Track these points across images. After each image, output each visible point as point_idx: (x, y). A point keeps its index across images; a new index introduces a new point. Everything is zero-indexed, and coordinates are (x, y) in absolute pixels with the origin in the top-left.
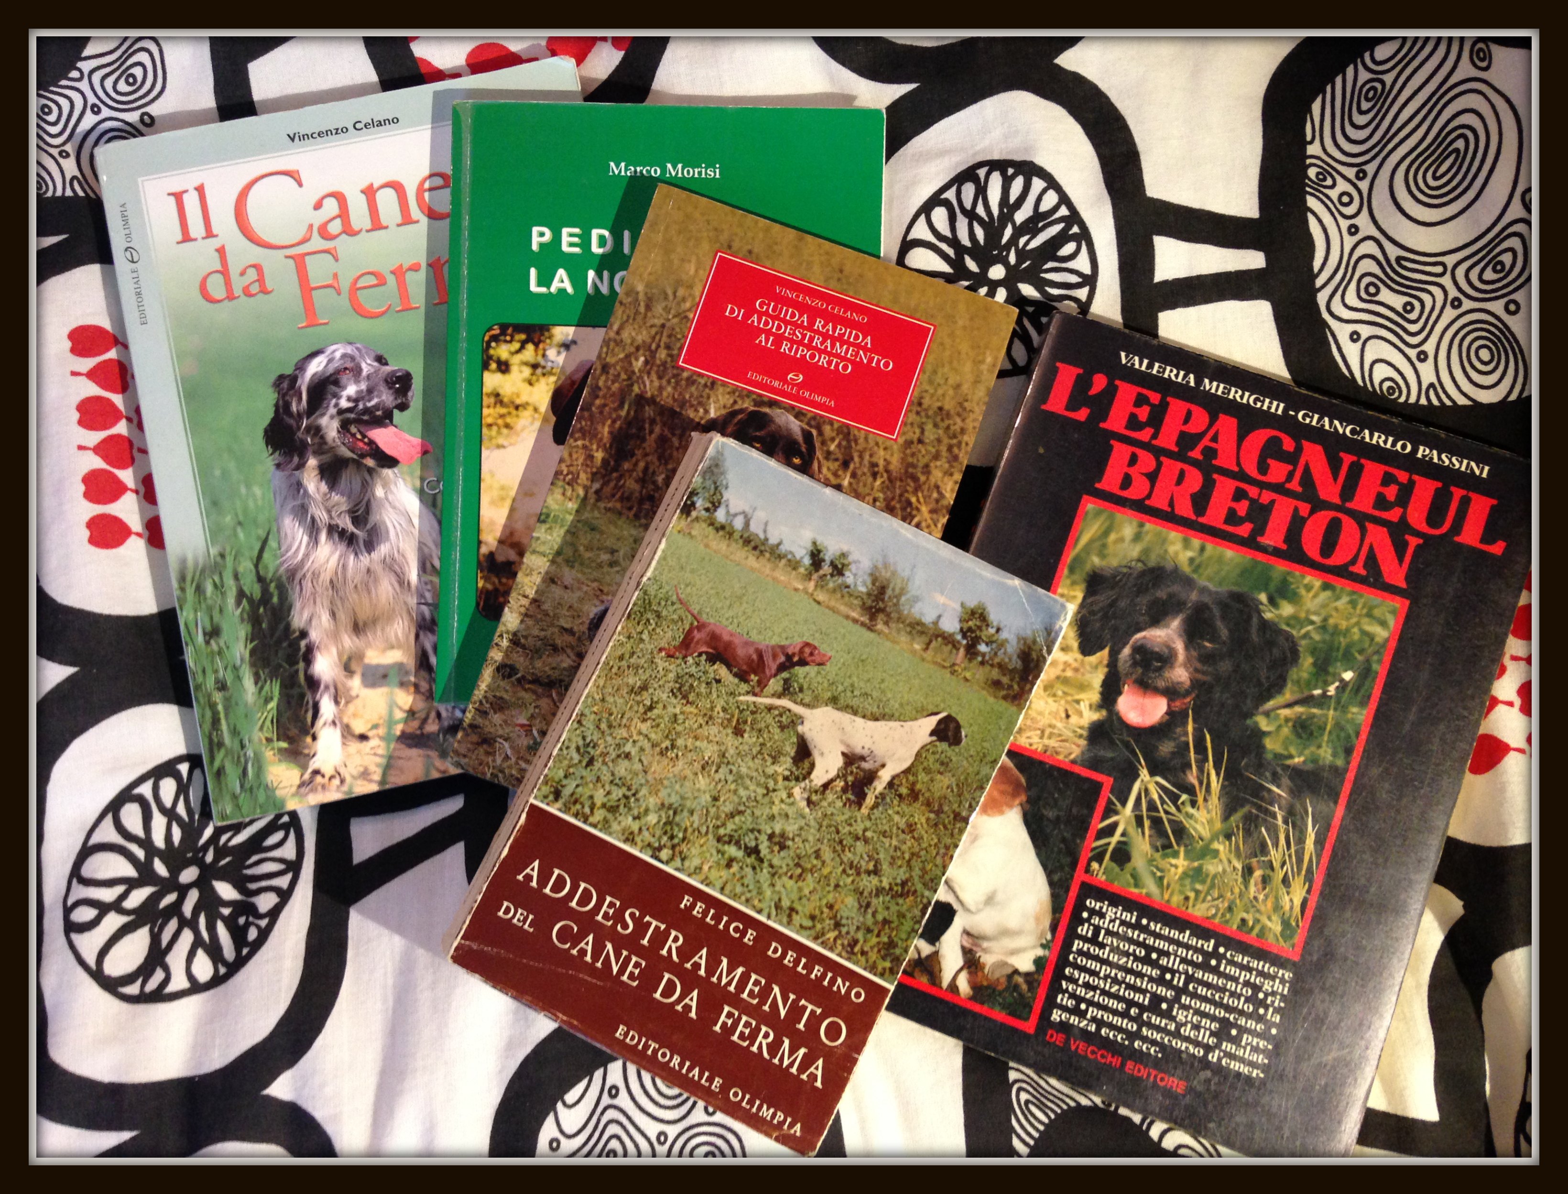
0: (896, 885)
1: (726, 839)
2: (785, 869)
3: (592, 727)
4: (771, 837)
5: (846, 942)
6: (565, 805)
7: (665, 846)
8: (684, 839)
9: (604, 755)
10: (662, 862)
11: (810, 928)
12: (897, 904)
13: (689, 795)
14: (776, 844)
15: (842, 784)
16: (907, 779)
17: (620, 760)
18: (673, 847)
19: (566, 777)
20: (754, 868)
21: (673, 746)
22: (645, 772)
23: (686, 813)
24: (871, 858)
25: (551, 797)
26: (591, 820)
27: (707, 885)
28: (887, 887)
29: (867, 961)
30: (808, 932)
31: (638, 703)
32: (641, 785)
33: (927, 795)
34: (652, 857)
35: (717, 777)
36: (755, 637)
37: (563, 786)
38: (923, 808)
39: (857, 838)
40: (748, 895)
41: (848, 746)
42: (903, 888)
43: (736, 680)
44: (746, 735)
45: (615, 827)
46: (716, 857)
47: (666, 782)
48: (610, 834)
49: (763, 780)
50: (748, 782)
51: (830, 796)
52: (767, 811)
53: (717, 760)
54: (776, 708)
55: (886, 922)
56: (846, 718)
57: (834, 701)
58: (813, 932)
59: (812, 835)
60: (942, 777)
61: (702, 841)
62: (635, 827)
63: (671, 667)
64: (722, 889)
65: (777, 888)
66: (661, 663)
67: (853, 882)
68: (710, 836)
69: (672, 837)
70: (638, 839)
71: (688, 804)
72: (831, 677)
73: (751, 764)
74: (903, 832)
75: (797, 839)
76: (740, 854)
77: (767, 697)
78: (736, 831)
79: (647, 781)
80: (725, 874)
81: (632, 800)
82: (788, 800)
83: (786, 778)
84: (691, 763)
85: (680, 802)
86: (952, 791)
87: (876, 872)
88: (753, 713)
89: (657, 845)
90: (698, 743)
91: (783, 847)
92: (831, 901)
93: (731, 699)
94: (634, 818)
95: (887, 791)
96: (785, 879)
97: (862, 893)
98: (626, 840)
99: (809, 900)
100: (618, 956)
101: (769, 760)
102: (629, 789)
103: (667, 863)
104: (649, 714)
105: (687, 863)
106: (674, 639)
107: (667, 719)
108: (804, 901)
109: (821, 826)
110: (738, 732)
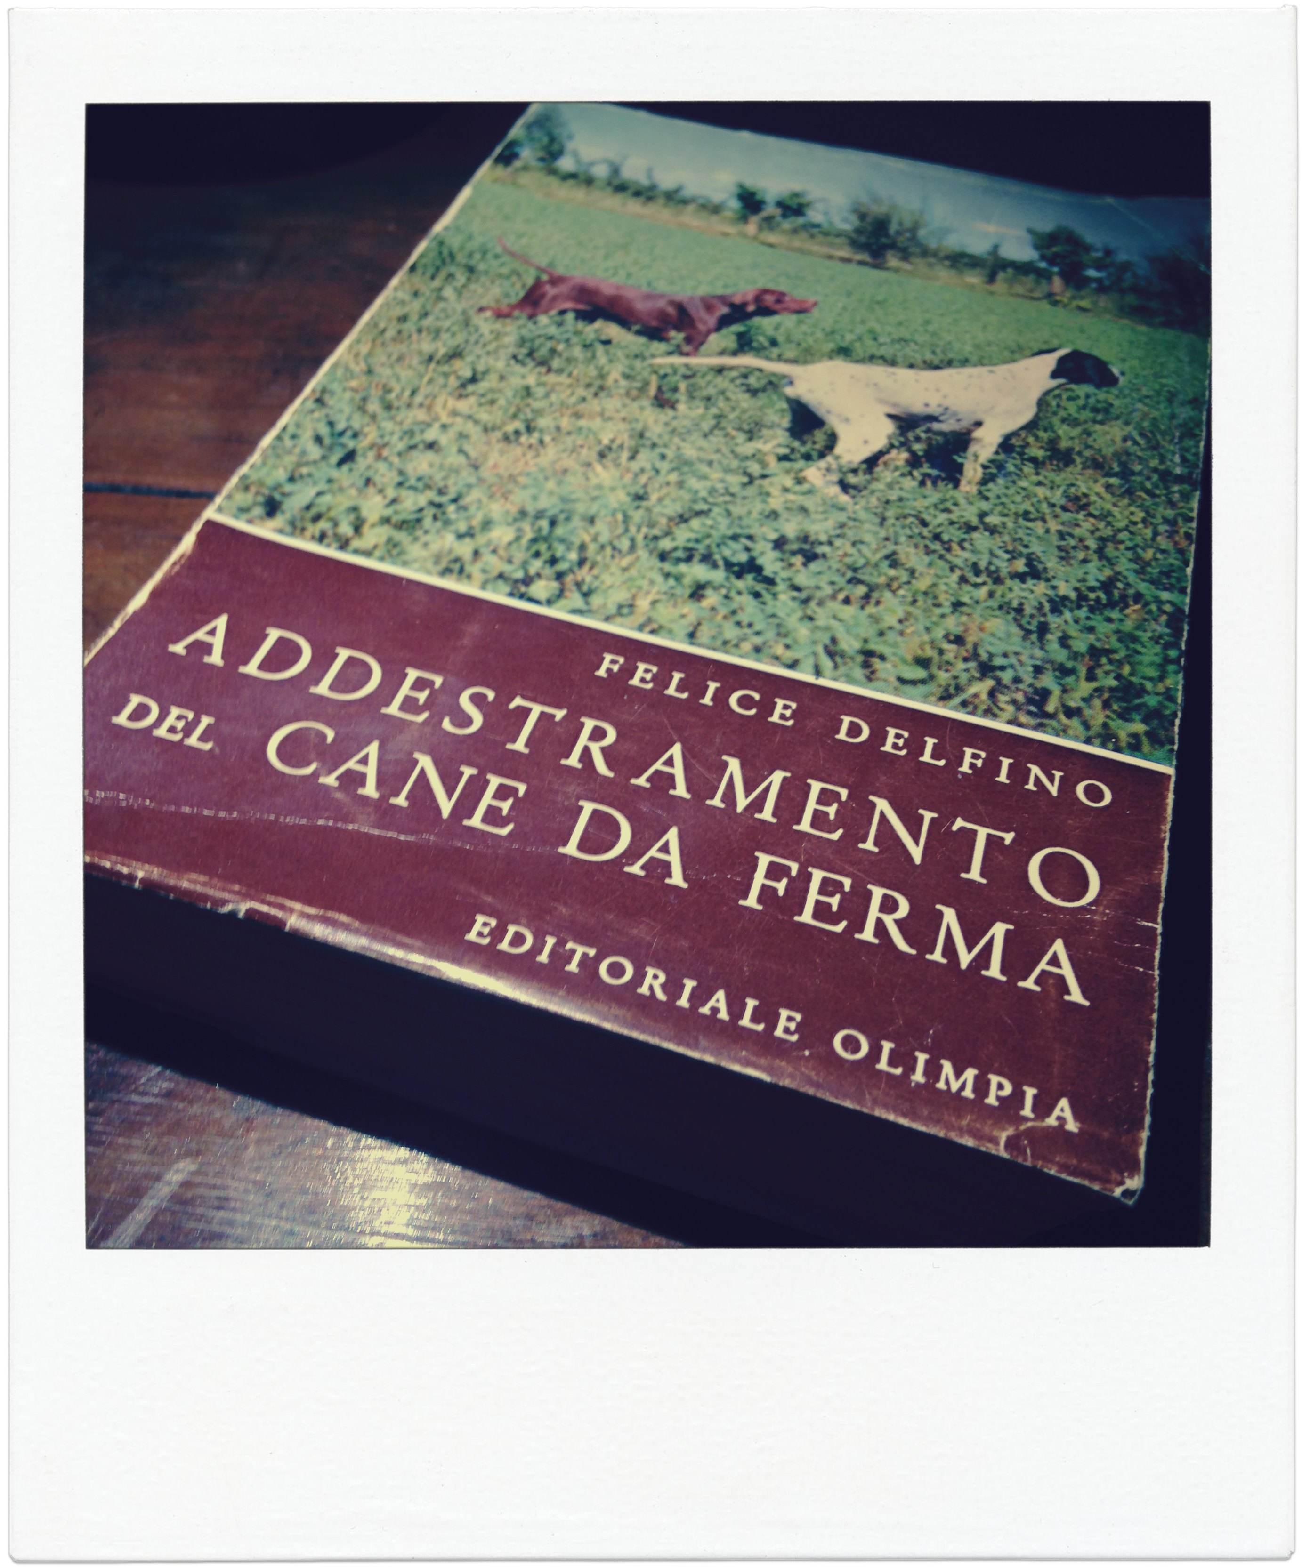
0: (1092, 589)
1: (680, 554)
2: (828, 590)
3: (347, 410)
4: (779, 544)
5: (1020, 697)
6: (292, 524)
7: (539, 575)
8: (581, 562)
9: (378, 448)
10: (537, 602)
11: (923, 682)
12: (1110, 620)
13: (579, 494)
14: (794, 553)
15: (905, 455)
16: (1037, 438)
17: (414, 453)
18: (560, 576)
19: (292, 479)
20: (757, 595)
21: (529, 429)
22: (476, 467)
23: (576, 522)
24: (1014, 555)
25: (258, 511)
26: (355, 544)
27: (653, 632)
28: (1073, 595)
29: (1086, 726)
30: (922, 689)
31: (446, 375)
32: (469, 486)
33: (1088, 453)
34: (511, 594)
35: (635, 466)
36: (662, 287)
37: (284, 495)
38: (1090, 472)
39: (970, 528)
40: (758, 640)
41: (895, 405)
42: (1109, 593)
43: (642, 340)
44: (682, 407)
45: (415, 551)
46: (662, 585)
47: (522, 480)
48: (405, 564)
49: (735, 464)
50: (704, 469)
51: (885, 474)
52: (758, 507)
53: (629, 443)
54: (732, 368)
55: (1095, 652)
56: (878, 372)
57: (844, 352)
58: (932, 687)
59: (870, 533)
60: (1106, 428)
61: (625, 562)
62: (465, 549)
63: (508, 329)
64: (692, 635)
65: (821, 622)
66: (485, 324)
67: (991, 595)
68: (642, 553)
69: (553, 561)
70: (474, 569)
71: (580, 508)
72: (828, 324)
73: (702, 443)
74: (1064, 509)
75: (838, 542)
76: (718, 576)
77: (709, 355)
78: (697, 541)
79: (481, 481)
80: (692, 611)
81: (451, 508)
82: (798, 488)
83: (783, 458)
84: (573, 451)
85: (561, 506)
86: (1136, 443)
87: (1034, 572)
88: (686, 377)
89: (520, 575)
90: (583, 423)
91: (810, 557)
92: (957, 630)
93: (638, 364)
94: (460, 536)
95: (1002, 457)
96: (835, 606)
97: (1019, 610)
98: (446, 572)
99: (902, 633)
100: (449, 781)
101: (741, 437)
102: (441, 492)
103: (549, 602)
104: (470, 388)
105: (596, 600)
106: (507, 295)
107: (510, 394)
108: (891, 636)
109: (884, 519)
110: (662, 401)
